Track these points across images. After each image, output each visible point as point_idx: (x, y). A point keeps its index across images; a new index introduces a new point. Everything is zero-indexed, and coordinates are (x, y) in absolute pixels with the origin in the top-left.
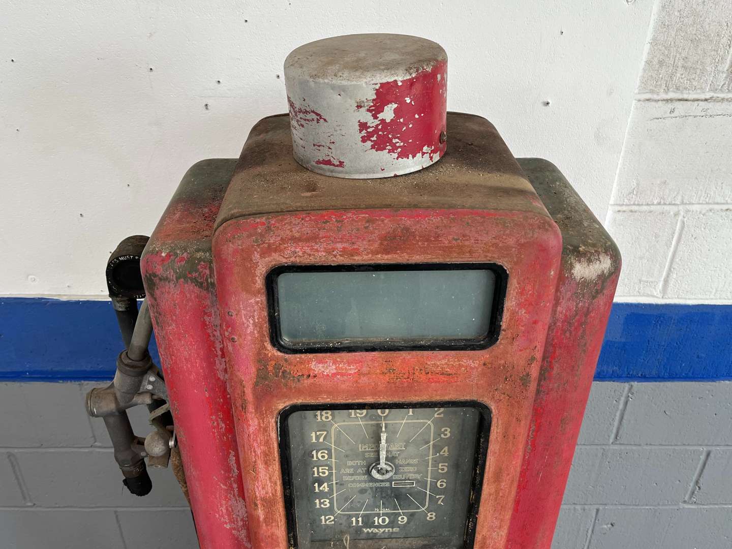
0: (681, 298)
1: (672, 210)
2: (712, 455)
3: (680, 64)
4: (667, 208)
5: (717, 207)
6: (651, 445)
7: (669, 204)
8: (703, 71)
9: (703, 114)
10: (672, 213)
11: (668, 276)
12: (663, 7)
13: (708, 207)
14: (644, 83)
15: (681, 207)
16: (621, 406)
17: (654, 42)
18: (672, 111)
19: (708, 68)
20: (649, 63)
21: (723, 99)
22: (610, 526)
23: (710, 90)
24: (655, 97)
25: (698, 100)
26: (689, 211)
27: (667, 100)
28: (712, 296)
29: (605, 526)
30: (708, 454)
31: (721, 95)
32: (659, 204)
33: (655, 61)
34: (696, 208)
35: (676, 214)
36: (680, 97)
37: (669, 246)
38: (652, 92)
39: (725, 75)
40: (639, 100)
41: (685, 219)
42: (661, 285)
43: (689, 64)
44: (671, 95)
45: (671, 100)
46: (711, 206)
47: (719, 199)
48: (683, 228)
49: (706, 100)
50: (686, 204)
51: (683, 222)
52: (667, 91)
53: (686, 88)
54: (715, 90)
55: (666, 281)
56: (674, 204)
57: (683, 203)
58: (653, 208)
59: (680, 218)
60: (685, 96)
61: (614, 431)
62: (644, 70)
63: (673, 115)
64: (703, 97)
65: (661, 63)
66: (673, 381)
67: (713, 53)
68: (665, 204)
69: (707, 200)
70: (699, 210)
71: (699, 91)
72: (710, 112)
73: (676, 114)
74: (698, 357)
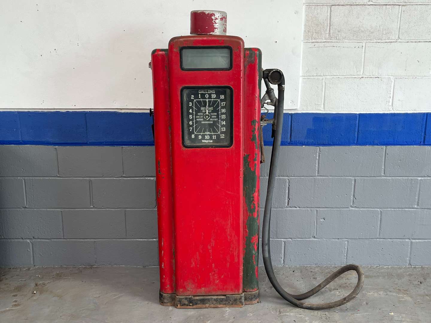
0: (330, 111)
1: (321, 78)
2: (356, 181)
3: (314, 32)
4: (319, 77)
5: (335, 77)
6: (332, 176)
7: (320, 76)
8: (321, 34)
9: (324, 46)
10: (321, 79)
11: (324, 102)
12: (306, 15)
13: (331, 77)
14: (305, 37)
15: (323, 77)
16: (317, 158)
17: (305, 25)
18: (315, 45)
19: (322, 33)
20: (305, 31)
21: (329, 42)
22: (323, 220)
23: (325, 39)
24: (308, 41)
25: (321, 42)
26: (326, 78)
27: (312, 42)
28: (340, 110)
29: (321, 220)
30: (355, 181)
31: (328, 41)
32: (316, 76)
33: (307, 31)
34: (328, 77)
35: (322, 79)
36: (316, 41)
37: (322, 91)
38: (307, 40)
39: (328, 35)
40: (304, 42)
41: (326, 81)
42: (322, 105)
43: (316, 32)
44: (313, 41)
45: (314, 42)
46: (333, 77)
47: (335, 74)
48: (325, 84)
49: (324, 42)
50: (325, 76)
51: (325, 82)
52: (312, 40)
53: (317, 39)
54: (326, 39)
55: (324, 104)
56: (321, 76)
57: (324, 76)
58: (314, 77)
59: (324, 81)
60: (318, 41)
61: (317, 169)
62: (304, 33)
63: (315, 47)
64: (323, 41)
65: (309, 31)
66: (334, 146)
67: (323, 28)
68: (318, 76)
69: (331, 74)
70: (329, 78)
71: (321, 39)
72: (326, 46)
73: (316, 46)
74: (341, 135)
